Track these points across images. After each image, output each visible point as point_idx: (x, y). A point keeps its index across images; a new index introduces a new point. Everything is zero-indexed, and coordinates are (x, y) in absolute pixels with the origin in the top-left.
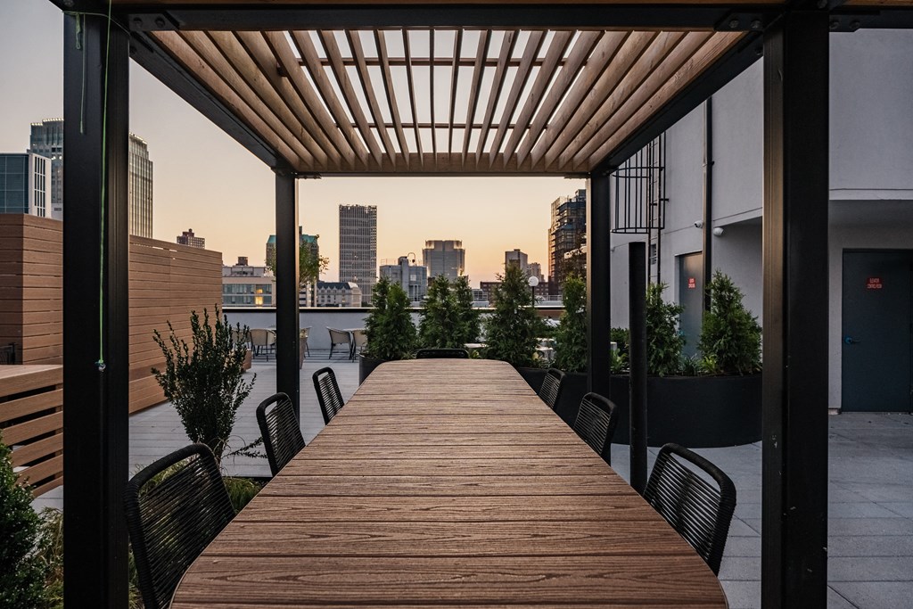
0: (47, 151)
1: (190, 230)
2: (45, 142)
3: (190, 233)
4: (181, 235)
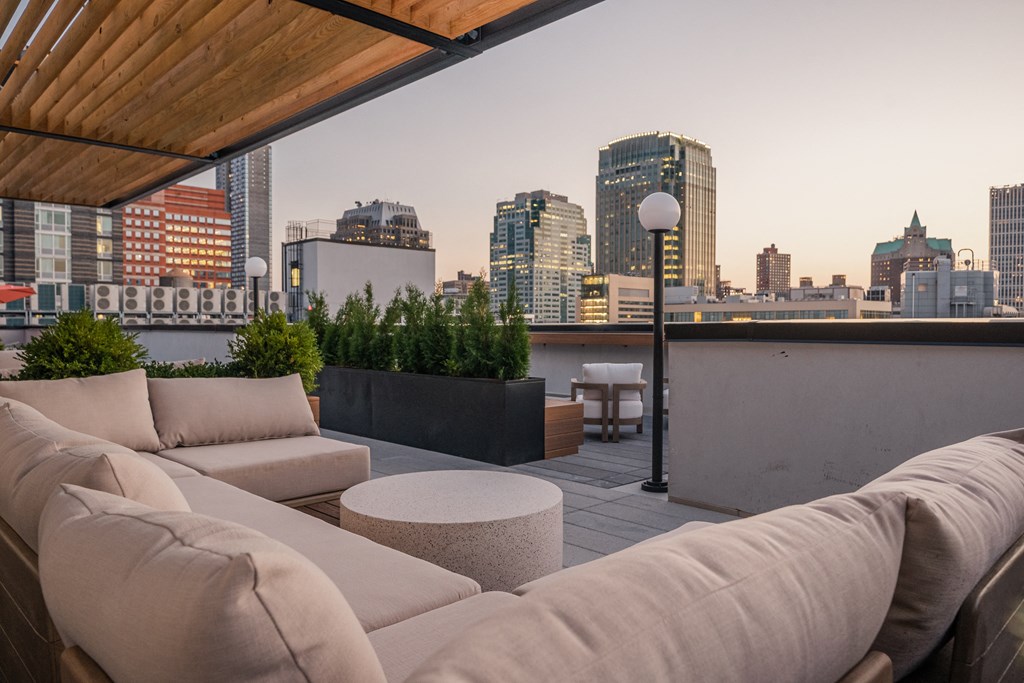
0: (612, 174)
1: (773, 245)
2: (610, 165)
3: (773, 249)
4: (762, 252)
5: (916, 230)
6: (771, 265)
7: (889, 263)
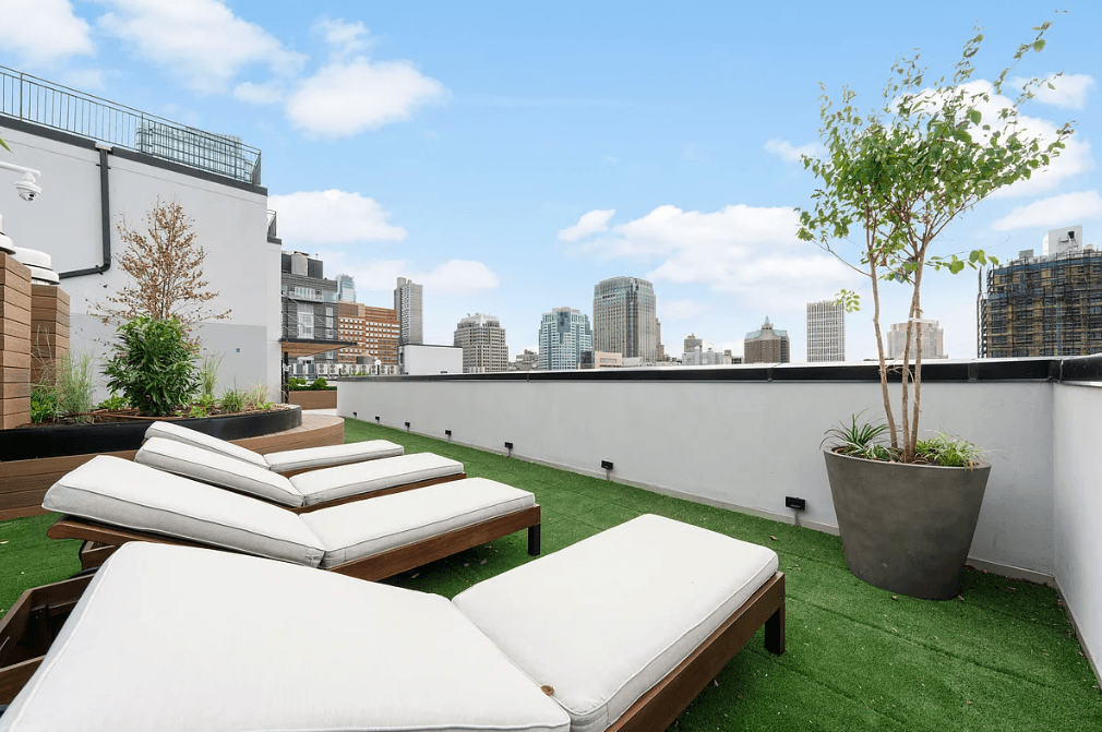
5: (767, 328)
6: (692, 343)
7: (754, 348)
